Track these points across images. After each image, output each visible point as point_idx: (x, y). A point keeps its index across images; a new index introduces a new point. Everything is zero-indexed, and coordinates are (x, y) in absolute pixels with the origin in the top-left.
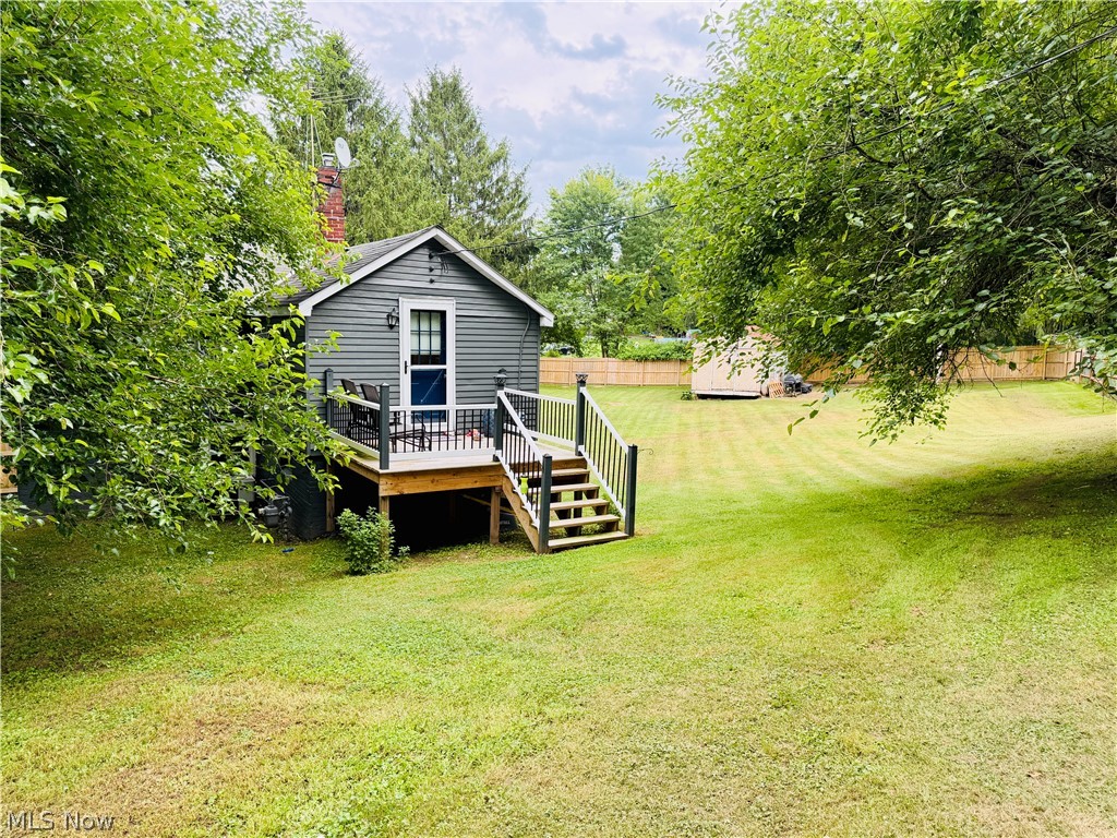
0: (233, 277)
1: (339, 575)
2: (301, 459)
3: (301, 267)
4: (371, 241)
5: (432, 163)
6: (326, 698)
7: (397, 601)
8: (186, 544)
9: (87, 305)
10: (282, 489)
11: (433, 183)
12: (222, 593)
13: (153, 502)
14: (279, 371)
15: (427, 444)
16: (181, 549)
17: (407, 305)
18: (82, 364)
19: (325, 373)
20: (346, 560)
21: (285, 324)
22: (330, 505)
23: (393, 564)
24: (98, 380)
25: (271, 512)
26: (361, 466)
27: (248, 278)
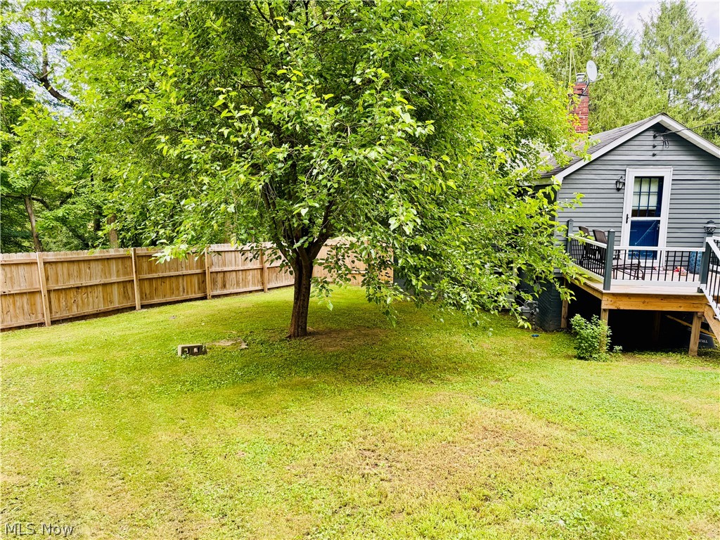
0: (514, 161)
1: (569, 357)
2: (551, 277)
3: (557, 152)
4: (604, 130)
5: (657, 68)
6: (563, 434)
7: (613, 383)
8: (478, 322)
9: (440, 181)
10: (537, 296)
11: (656, 83)
12: (495, 355)
13: (463, 295)
14: (542, 220)
15: (640, 275)
16: (475, 325)
17: (632, 174)
18: (431, 215)
19: (568, 222)
20: (575, 348)
21: (548, 190)
22: (564, 311)
23: (609, 356)
24: (438, 223)
25: (526, 310)
26: (589, 287)
27: (523, 162)
